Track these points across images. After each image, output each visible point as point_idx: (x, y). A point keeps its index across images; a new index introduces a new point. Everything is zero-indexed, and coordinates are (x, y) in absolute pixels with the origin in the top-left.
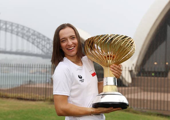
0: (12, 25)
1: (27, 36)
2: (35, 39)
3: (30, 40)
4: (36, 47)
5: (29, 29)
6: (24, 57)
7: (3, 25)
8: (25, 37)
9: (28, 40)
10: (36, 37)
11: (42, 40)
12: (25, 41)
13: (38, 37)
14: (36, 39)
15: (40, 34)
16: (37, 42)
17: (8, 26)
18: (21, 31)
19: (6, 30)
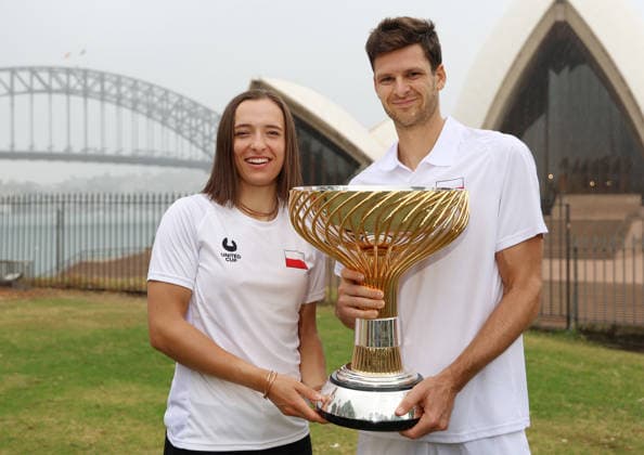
0: (119, 81)
1: (161, 111)
2: (183, 120)
3: (171, 121)
4: (186, 142)
5: (167, 92)
6: (155, 171)
7: (94, 83)
8: (155, 114)
9: (164, 123)
10: (185, 113)
11: (204, 121)
12: (157, 126)
13: (191, 115)
14: (188, 121)
15: (196, 105)
16: (191, 128)
17: (107, 85)
18: (145, 99)
19: (103, 96)
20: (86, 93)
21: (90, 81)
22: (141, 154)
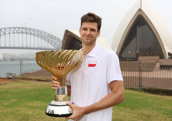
0: (34, 30)
1: (44, 37)
2: (49, 39)
4: (50, 44)
5: (45, 32)
8: (43, 38)
9: (45, 40)
10: (50, 38)
11: (54, 39)
12: (43, 41)
14: (50, 39)
15: (52, 35)
16: (51, 41)
17: (31, 31)
18: (40, 34)
19: (30, 34)
20: (27, 33)
21: (28, 30)
22: (40, 47)
